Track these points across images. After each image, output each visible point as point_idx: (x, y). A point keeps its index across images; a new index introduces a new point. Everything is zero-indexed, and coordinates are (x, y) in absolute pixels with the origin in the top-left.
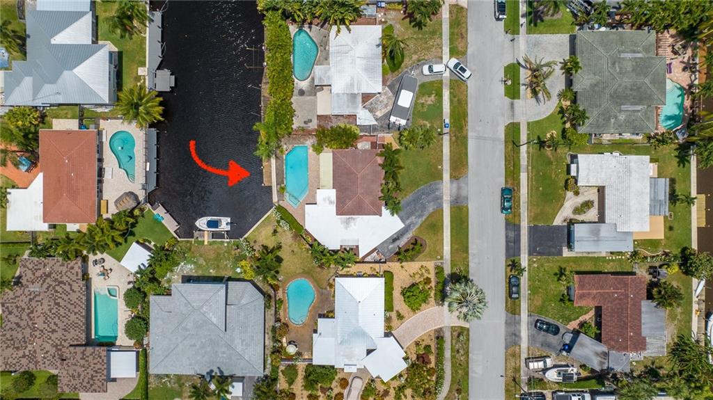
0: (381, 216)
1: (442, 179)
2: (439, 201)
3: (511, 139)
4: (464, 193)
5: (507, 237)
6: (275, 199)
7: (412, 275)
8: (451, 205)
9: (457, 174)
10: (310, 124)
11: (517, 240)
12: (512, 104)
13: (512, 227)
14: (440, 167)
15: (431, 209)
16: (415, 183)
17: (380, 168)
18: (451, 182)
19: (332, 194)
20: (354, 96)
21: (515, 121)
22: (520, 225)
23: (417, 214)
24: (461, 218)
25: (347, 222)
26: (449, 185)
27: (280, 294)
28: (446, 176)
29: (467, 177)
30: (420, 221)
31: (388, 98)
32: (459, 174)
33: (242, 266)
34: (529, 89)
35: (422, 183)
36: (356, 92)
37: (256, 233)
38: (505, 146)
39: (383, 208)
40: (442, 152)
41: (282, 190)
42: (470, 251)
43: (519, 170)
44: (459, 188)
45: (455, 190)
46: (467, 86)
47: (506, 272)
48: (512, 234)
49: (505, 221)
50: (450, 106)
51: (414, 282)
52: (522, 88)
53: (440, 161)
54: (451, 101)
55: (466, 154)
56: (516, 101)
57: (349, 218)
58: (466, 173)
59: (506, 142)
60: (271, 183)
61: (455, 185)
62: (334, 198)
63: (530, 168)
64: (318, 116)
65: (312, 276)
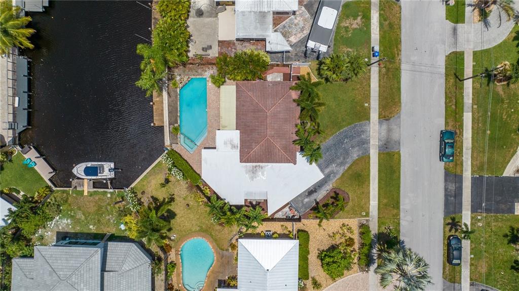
0: (295, 164)
1: (368, 119)
2: (366, 146)
3: (452, 72)
4: (395, 136)
5: (446, 190)
6: (167, 142)
7: (332, 235)
8: (379, 150)
9: (387, 113)
10: (209, 52)
11: (458, 193)
12: (455, 30)
13: (453, 177)
14: (366, 105)
15: (355, 155)
16: (336, 125)
17: (295, 104)
18: (380, 123)
19: (235, 136)
20: (263, 15)
21: (458, 50)
22: (462, 176)
23: (339, 161)
24: (391, 167)
25: (254, 171)
26: (377, 127)
27: (172, 256)
28: (374, 116)
29: (399, 117)
30: (342, 170)
31: (305, 20)
32: (390, 113)
33: (126, 223)
34: (477, 11)
35: (344, 123)
36: (266, 10)
37: (145, 183)
38: (446, 79)
39: (298, 154)
40: (370, 86)
41: (175, 131)
42: (401, 207)
43: (463, 109)
44: (389, 130)
45: (384, 133)
46: (400, 7)
47: (444, 232)
48: (452, 187)
49: (443, 171)
50: (380, 31)
51: (334, 242)
52: (468, 10)
53: (367, 97)
54: (381, 25)
55: (399, 89)
56: (459, 25)
57: (256, 167)
58: (398, 112)
59: (447, 75)
60: (163, 122)
61: (384, 127)
62: (237, 141)
63: (475, 107)
64: (219, 42)
65: (211, 235)
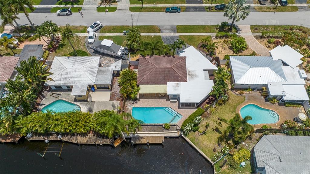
0: (186, 57)
1: (160, 36)
3: (139, 10)
4: (169, 27)
5: (193, 11)
6: (175, 134)
7: (223, 49)
8: (176, 32)
9: (157, 30)
10: (116, 106)
12: (119, 10)
14: (153, 37)
17: (152, 57)
19: (170, 85)
20: (99, 72)
21: (129, 8)
22: (186, 7)
24: (184, 28)
25: (192, 76)
26: (164, 33)
28: (158, 34)
29: (159, 26)
31: (105, 60)
33: (239, 159)
34: (112, 4)
36: (97, 70)
37: (207, 150)
38: (142, 12)
39: (180, 56)
41: (167, 127)
43: (156, 7)
44: (166, 29)
45: (167, 31)
46: (105, 26)
47: (214, 11)
49: (185, 12)
53: (149, 36)
54: (113, 32)
55: (145, 26)
56: (117, 8)
57: (189, 74)
60: (161, 137)
62: (174, 84)
63: (155, 3)
64: (110, 101)
65: (236, 106)
